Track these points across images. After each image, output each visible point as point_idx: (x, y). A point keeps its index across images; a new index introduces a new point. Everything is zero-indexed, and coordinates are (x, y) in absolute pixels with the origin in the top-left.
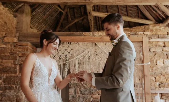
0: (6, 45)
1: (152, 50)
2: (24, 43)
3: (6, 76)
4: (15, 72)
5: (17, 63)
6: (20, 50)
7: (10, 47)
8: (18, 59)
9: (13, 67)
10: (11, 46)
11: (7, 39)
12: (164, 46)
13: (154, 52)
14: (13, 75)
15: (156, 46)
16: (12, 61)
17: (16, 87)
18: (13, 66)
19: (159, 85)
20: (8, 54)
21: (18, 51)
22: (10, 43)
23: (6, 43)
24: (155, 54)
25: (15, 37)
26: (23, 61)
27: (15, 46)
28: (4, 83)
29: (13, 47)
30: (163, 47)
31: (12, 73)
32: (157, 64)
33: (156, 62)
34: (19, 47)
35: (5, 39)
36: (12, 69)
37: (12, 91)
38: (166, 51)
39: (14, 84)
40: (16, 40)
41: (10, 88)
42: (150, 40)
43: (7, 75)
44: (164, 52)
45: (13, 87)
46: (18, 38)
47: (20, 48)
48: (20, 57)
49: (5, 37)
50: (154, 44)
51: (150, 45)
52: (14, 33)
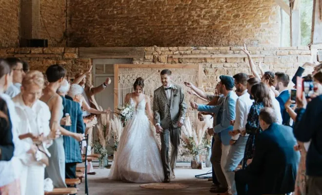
0: (67, 62)
1: (214, 66)
2: (85, 60)
6: (82, 66)
7: (70, 63)
10: (72, 62)
11: (67, 55)
12: (226, 62)
13: (215, 68)
15: (218, 62)
21: (80, 68)
22: (69, 59)
23: (66, 60)
24: (216, 70)
25: (75, 53)
27: (75, 63)
30: (224, 63)
32: (217, 80)
35: (65, 54)
38: (227, 67)
40: (76, 56)
42: (211, 56)
44: (225, 68)
46: (77, 53)
47: (81, 64)
49: (64, 53)
50: (215, 60)
51: (212, 61)
52: (73, 49)
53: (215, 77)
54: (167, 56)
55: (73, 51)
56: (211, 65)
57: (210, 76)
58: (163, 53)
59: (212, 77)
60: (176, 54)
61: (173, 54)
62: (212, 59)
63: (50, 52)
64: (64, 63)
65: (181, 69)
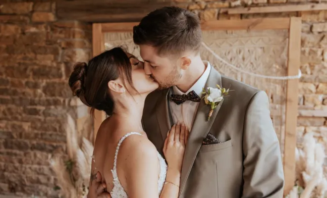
0: (37, 27)
1: (317, 28)
2: (67, 23)
3: (47, 83)
4: (60, 76)
5: (59, 59)
6: (62, 36)
7: (44, 30)
8: (61, 51)
9: (55, 68)
10: (46, 28)
11: (38, 16)
13: (320, 33)
14: (57, 80)
15: (326, 20)
16: (52, 57)
17: (64, 101)
18: (55, 64)
19: (323, 100)
20: (44, 44)
21: (59, 38)
22: (41, 23)
23: (37, 24)
24: (322, 38)
25: (50, 11)
26: (69, 56)
27: (52, 30)
28: (46, 93)
29: (49, 30)
31: (54, 76)
32: (323, 60)
33: (322, 54)
34: (59, 30)
35: (35, 15)
36: (54, 71)
37: (60, 108)
39: (61, 95)
40: (52, 17)
41: (56, 103)
42: (313, 7)
43: (48, 81)
45: (60, 101)
46: (54, 12)
47: (61, 32)
48: (63, 48)
49: (33, 12)
50: (321, 15)
51: (314, 18)
52: (48, 4)
53: (319, 53)
54: (217, 11)
55: (47, 8)
56: (311, 27)
57: (307, 50)
58: (209, 6)
59: (312, 52)
60: (235, 7)
61: (230, 7)
62: (312, 13)
63: (11, 12)
64: (33, 30)
65: (244, 31)
